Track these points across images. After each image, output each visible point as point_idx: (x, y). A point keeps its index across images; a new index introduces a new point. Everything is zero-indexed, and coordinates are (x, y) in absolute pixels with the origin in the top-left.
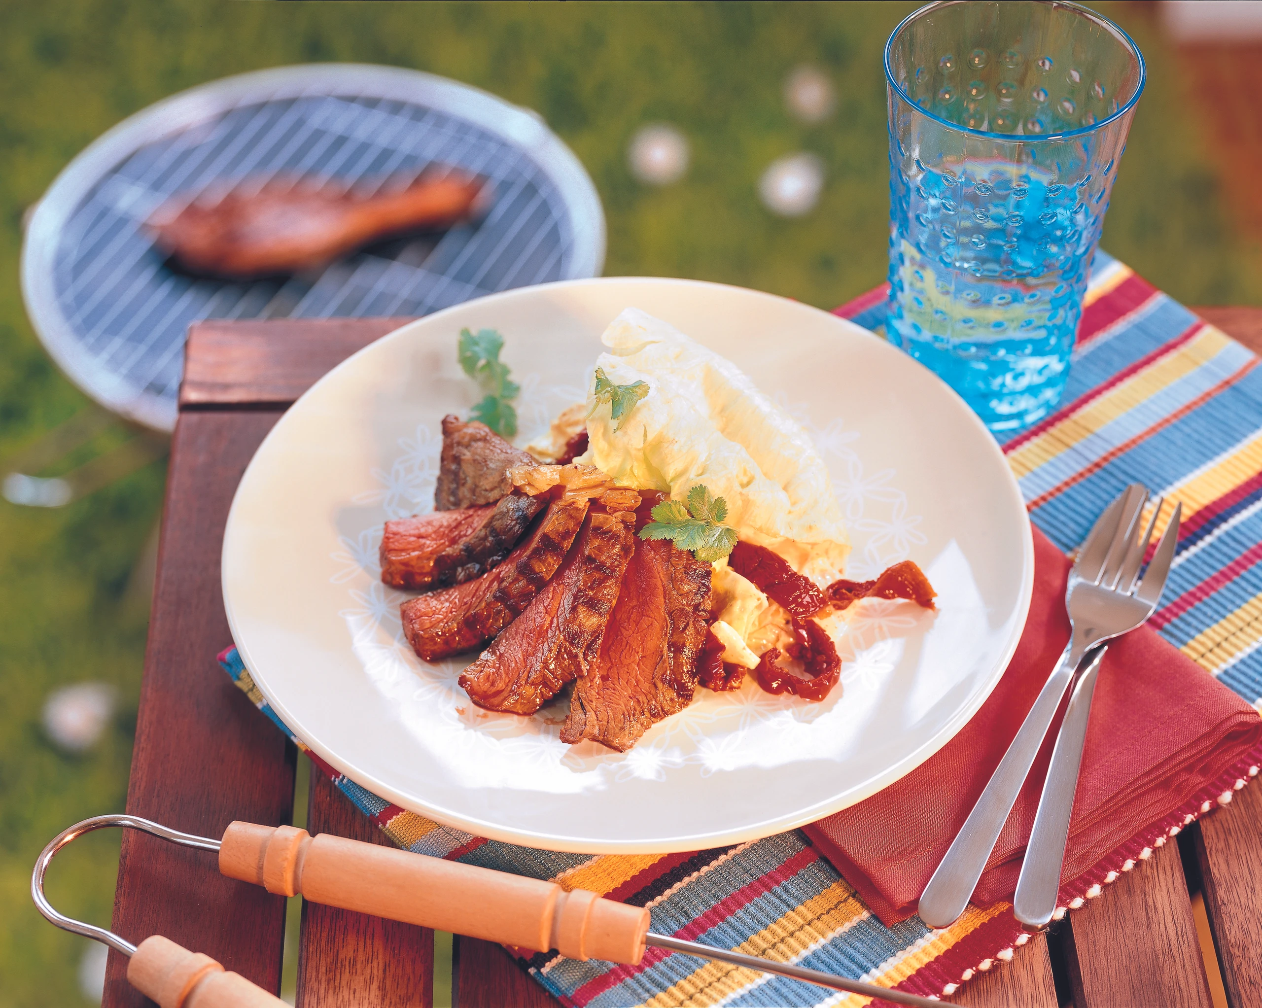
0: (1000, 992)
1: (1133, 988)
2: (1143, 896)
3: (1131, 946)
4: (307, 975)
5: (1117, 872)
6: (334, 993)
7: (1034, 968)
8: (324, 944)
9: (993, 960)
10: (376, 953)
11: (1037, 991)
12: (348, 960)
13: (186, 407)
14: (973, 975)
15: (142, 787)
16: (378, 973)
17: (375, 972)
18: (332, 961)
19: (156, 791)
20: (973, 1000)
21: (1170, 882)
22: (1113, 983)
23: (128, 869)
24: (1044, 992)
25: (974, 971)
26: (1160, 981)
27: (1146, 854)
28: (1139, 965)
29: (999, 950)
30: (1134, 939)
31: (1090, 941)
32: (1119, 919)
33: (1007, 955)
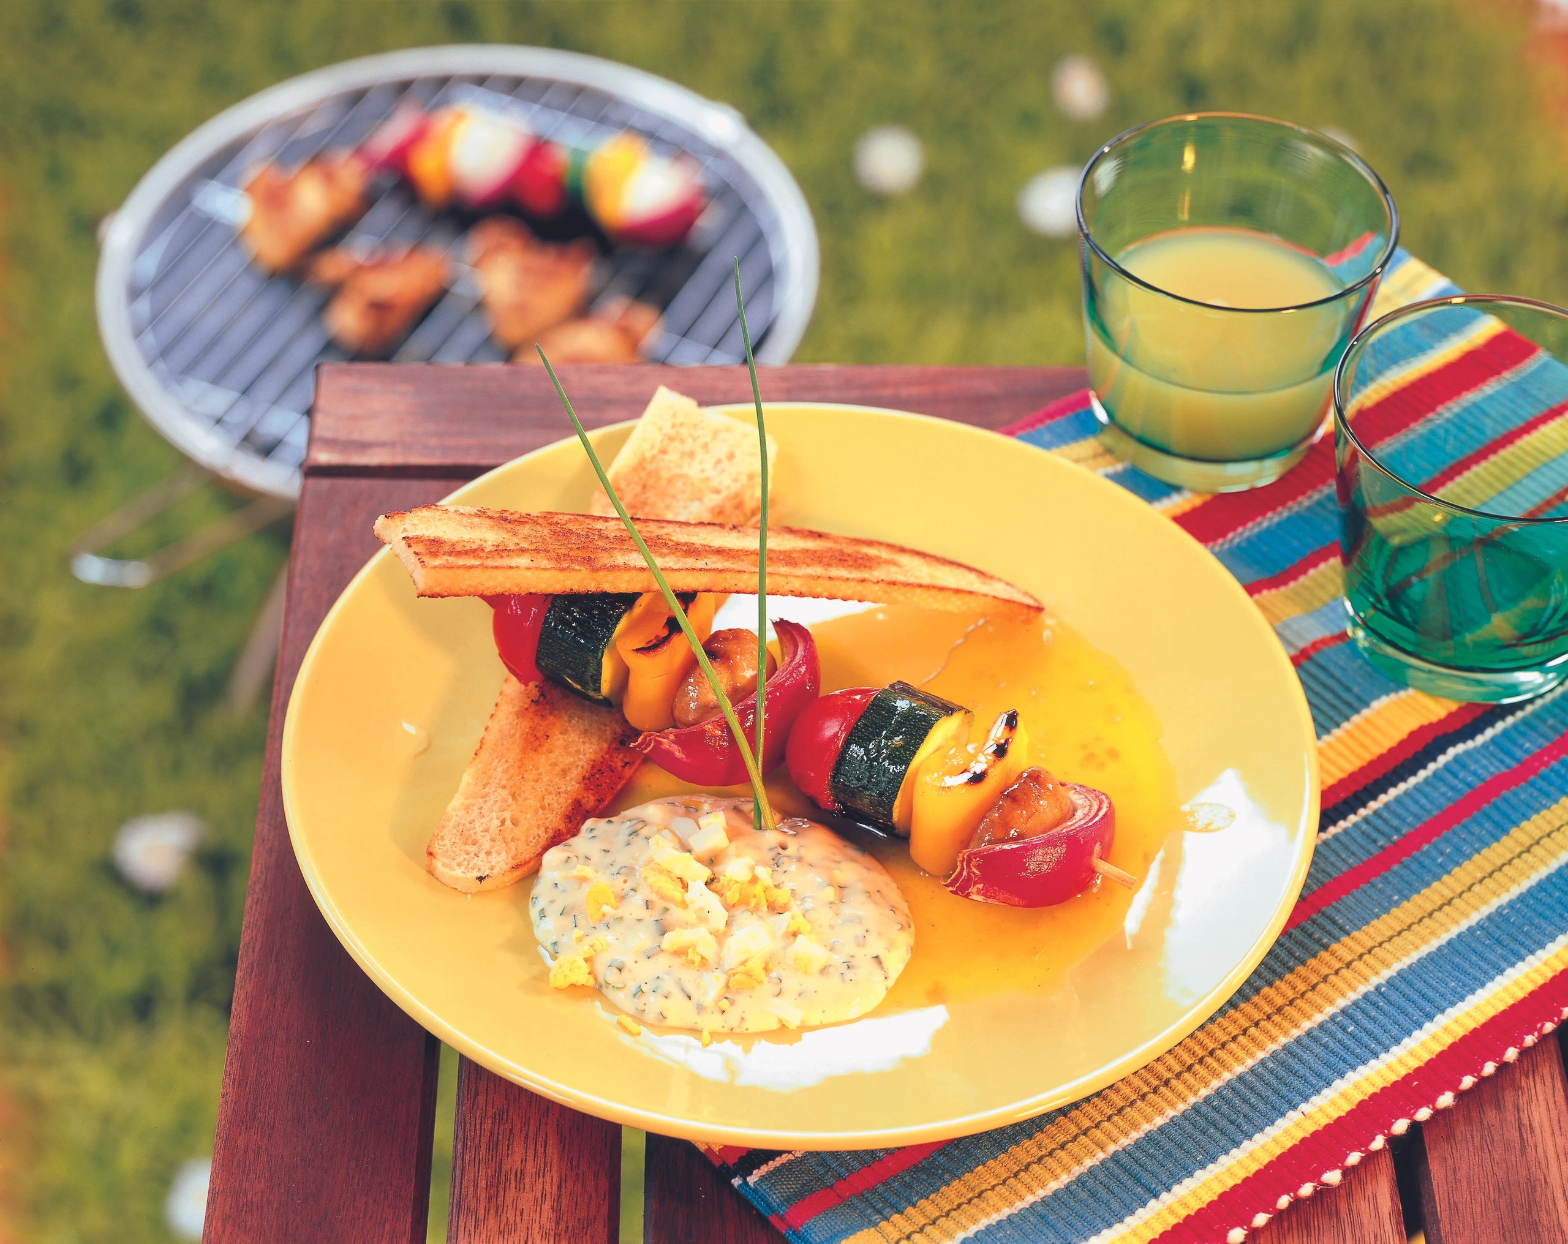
0: (1336, 1230)
1: (1503, 1228)
2: (1516, 1113)
3: (1501, 1174)
4: (463, 1190)
5: (1475, 1077)
6: (497, 1213)
7: (1378, 1201)
8: (484, 1151)
9: (1315, 1184)
10: (549, 1165)
11: (1382, 1229)
12: (513, 1172)
13: (313, 471)
14: (1290, 1203)
15: (257, 950)
16: (551, 1189)
17: (548, 1188)
18: (494, 1173)
19: (274, 954)
20: (1301, 1238)
21: (1550, 1096)
22: (1478, 1220)
23: (239, 1052)
24: (1390, 1231)
25: (1292, 1198)
26: (1537, 1220)
27: (1511, 1054)
28: (1511, 1198)
29: (1324, 1172)
30: (1504, 1165)
31: (1448, 1167)
32: (1486, 1140)
33: (1333, 1177)
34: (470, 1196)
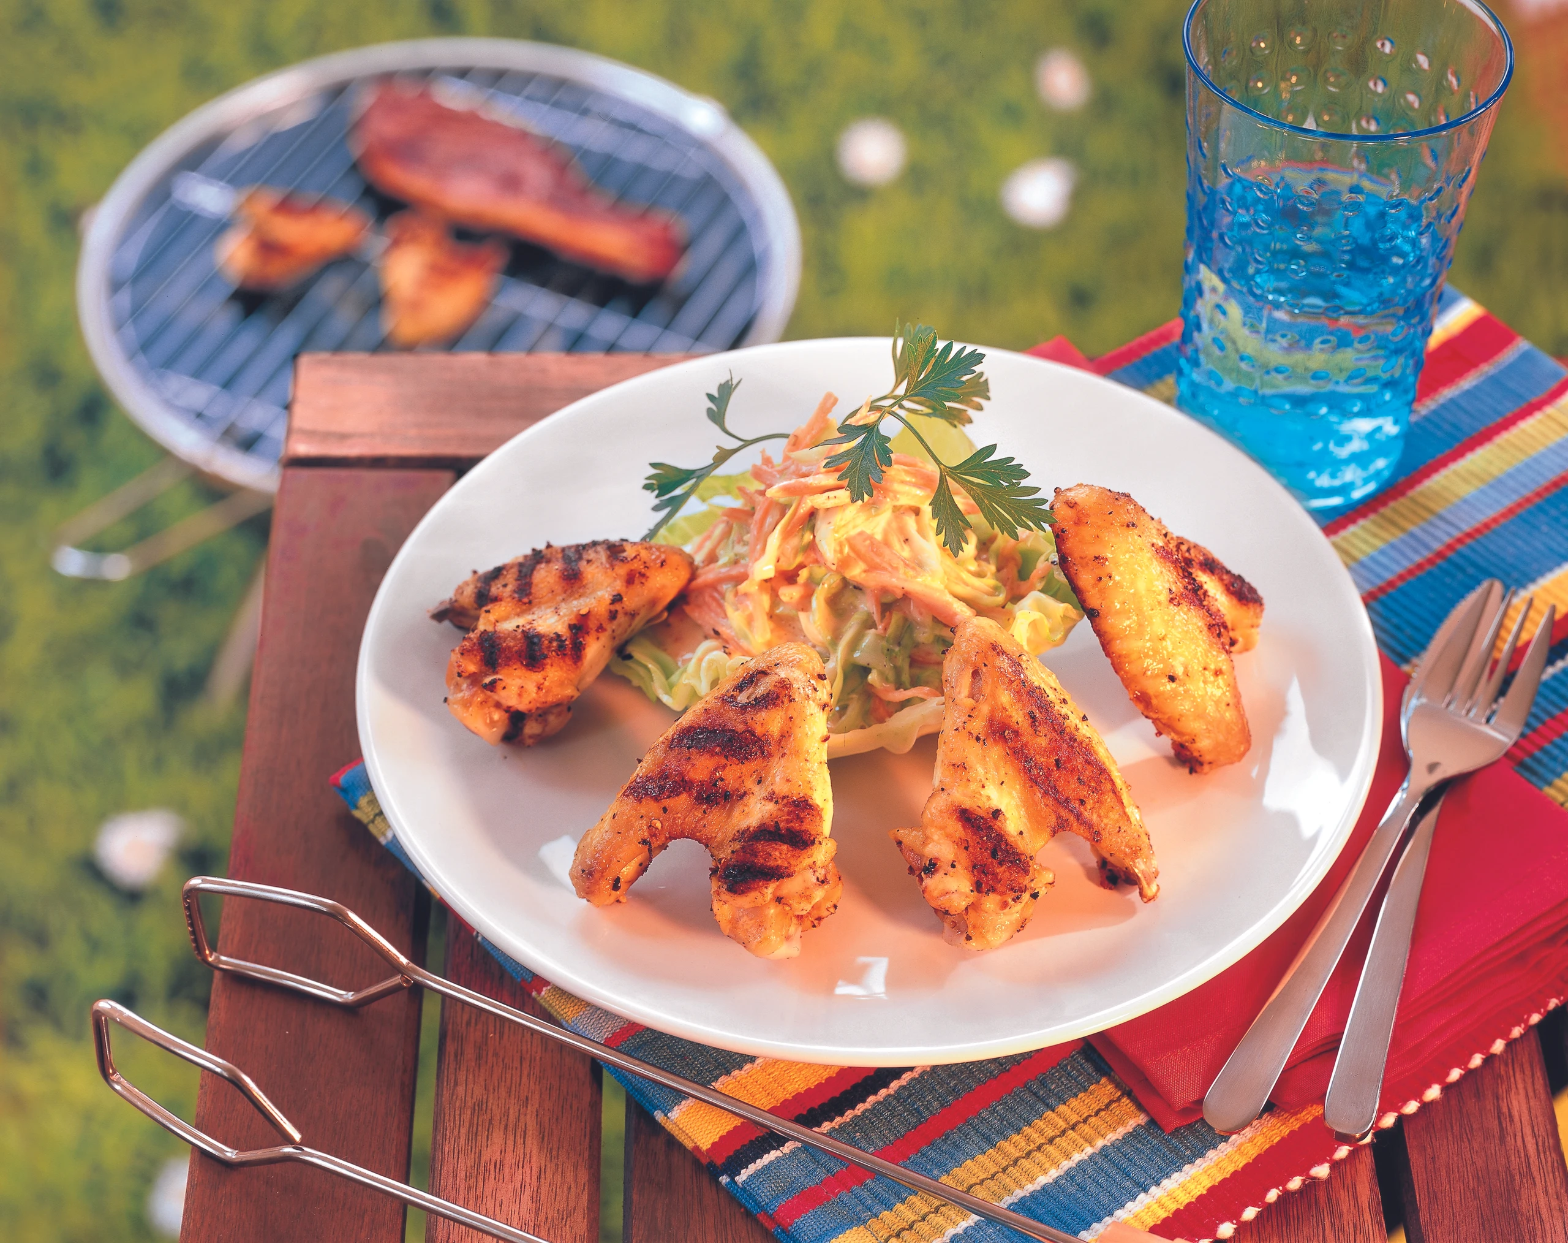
0: (1315, 1220)
1: (1482, 1217)
2: (1495, 1101)
3: (1480, 1164)
4: (442, 1181)
5: (1462, 1069)
7: (1358, 1190)
8: (463, 1142)
9: (1304, 1178)
10: (528, 1155)
11: (1361, 1216)
12: (493, 1163)
13: (291, 463)
14: (1279, 1197)
16: (530, 1180)
17: (527, 1178)
18: (473, 1164)
20: (1280, 1228)
21: (1529, 1081)
22: (1457, 1210)
24: (1370, 1219)
25: (1280, 1191)
26: (1517, 1209)
27: (1498, 1046)
28: (1490, 1187)
29: (1312, 1166)
30: (1483, 1154)
31: (1428, 1156)
32: (1465, 1129)
33: (1322, 1171)
34: (449, 1187)
